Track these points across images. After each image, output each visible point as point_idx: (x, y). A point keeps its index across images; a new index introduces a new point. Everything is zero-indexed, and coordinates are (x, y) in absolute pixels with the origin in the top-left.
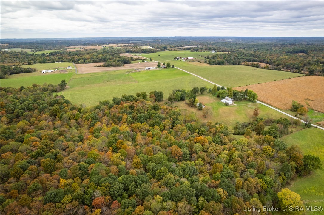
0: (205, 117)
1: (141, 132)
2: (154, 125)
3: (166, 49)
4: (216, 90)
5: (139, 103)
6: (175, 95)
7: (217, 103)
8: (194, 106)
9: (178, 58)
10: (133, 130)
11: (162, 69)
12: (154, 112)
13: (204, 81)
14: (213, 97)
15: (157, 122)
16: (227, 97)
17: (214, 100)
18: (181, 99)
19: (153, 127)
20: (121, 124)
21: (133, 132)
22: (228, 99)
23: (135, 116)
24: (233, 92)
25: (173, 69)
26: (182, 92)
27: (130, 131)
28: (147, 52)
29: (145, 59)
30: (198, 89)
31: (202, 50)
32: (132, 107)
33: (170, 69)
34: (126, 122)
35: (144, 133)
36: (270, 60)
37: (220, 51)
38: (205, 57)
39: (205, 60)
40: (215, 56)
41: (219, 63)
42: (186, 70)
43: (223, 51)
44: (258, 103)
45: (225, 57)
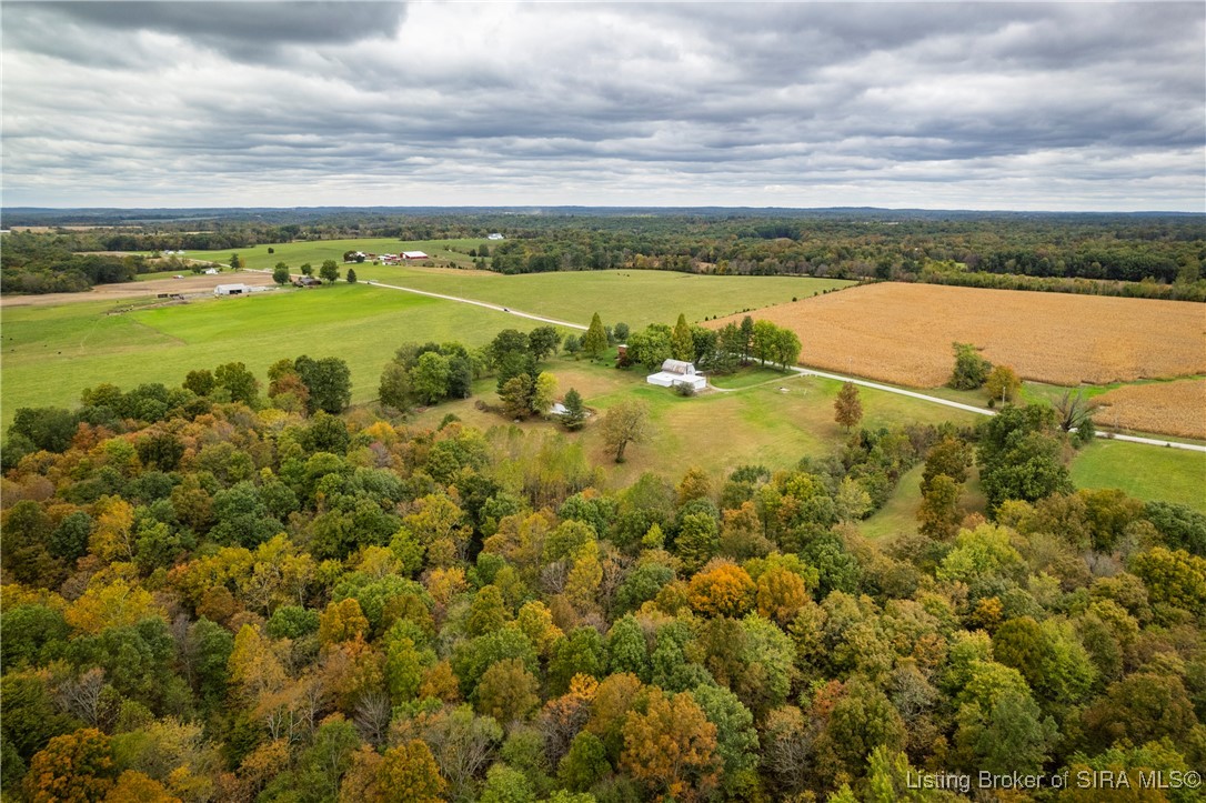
0: (618, 461)
1: (265, 613)
2: (347, 548)
3: (295, 234)
4: (601, 340)
5: (208, 424)
6: (416, 370)
7: (636, 391)
8: (538, 412)
9: (361, 254)
10: (190, 608)
11: (297, 288)
12: (327, 460)
14: (599, 370)
15: (366, 523)
16: (670, 363)
17: (616, 382)
18: (449, 392)
19: (344, 558)
20: (81, 576)
21: (194, 618)
22: (681, 370)
23: (199, 504)
24: (693, 334)
25: (351, 287)
26: (451, 356)
27: (165, 619)
29: (205, 264)
30: (521, 336)
31: (448, 233)
32: (163, 455)
33: (337, 290)
34: (126, 559)
35: (291, 617)
36: (716, 249)
37: (519, 237)
38: (473, 254)
39: (474, 261)
40: (514, 246)
41: (539, 266)
42: (415, 288)
43: (527, 235)
44: (802, 375)
45: (551, 248)
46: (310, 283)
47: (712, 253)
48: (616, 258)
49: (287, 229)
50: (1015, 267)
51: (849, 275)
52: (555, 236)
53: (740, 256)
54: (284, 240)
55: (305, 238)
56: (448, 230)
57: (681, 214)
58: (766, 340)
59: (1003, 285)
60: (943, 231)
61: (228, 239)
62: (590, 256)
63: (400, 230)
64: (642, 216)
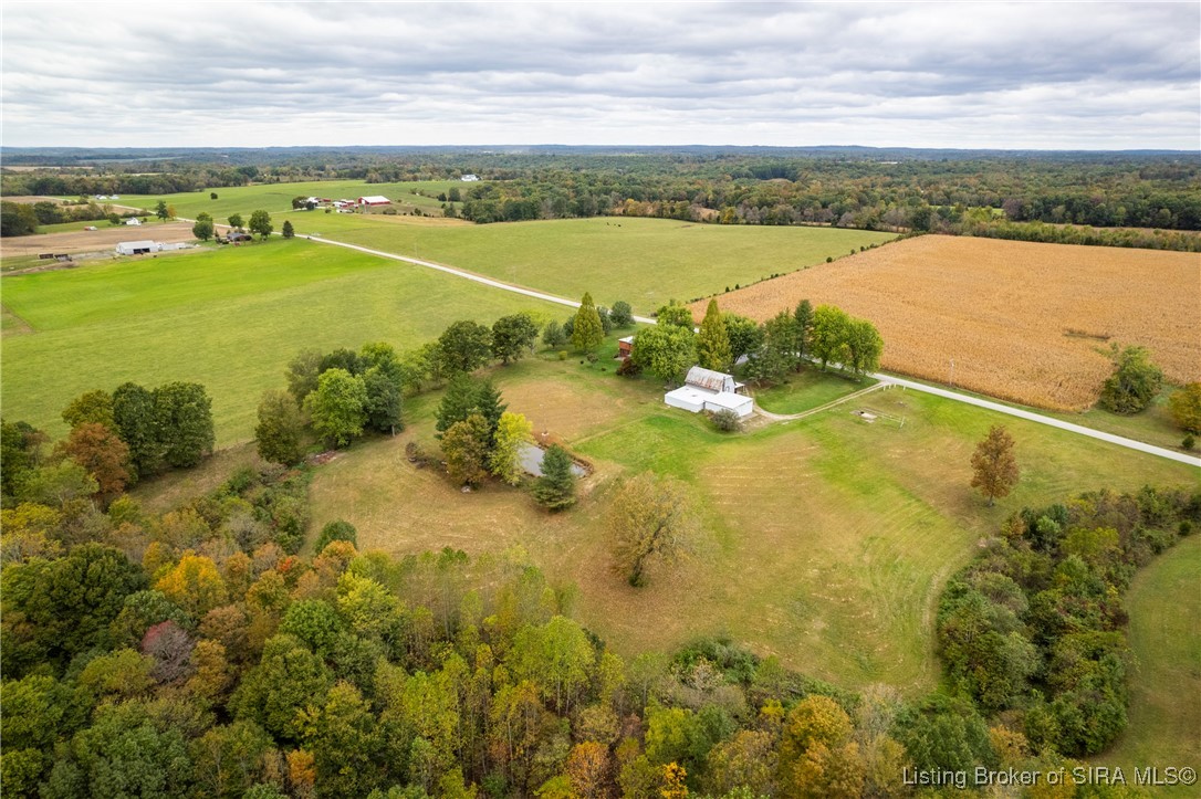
3: (251, 177)
4: (595, 330)
6: (312, 396)
7: (651, 421)
8: (500, 476)
9: (312, 200)
11: (221, 245)
13: (485, 289)
14: (593, 379)
16: (696, 373)
17: (619, 402)
18: (366, 426)
22: (715, 385)
24: (729, 328)
25: (286, 243)
26: (370, 371)
28: (153, 188)
29: (131, 212)
30: (481, 331)
31: (418, 174)
33: (270, 247)
36: (715, 192)
37: (496, 179)
38: (442, 198)
39: (443, 206)
40: (488, 189)
41: (516, 213)
42: (362, 245)
43: (504, 177)
44: (883, 384)
45: (529, 191)
46: (238, 239)
47: (711, 197)
48: (604, 204)
49: (243, 171)
50: (1064, 215)
51: (879, 226)
52: (535, 178)
53: (746, 201)
54: (238, 182)
55: (261, 181)
56: (418, 171)
57: (665, 153)
58: (832, 337)
59: (1067, 239)
60: (949, 171)
61: (172, 182)
62: (574, 202)
63: (367, 171)
64: (627, 155)
